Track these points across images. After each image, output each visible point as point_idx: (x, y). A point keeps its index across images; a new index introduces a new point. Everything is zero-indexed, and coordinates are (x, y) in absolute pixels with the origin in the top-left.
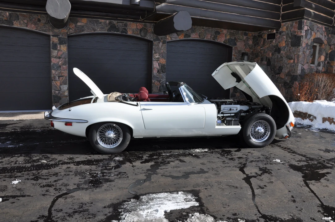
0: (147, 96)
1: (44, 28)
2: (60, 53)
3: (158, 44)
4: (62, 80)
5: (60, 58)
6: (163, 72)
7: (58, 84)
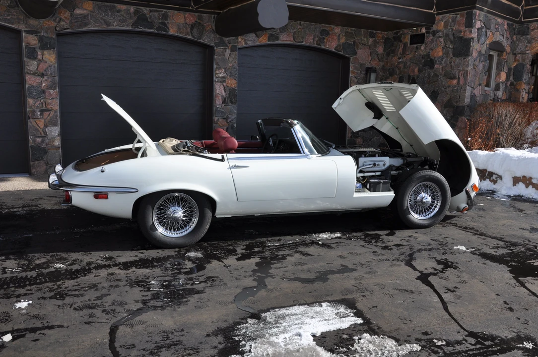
0: (237, 143)
1: (9, 15)
2: (43, 66)
3: (222, 52)
4: (49, 118)
5: (42, 75)
6: (232, 103)
7: (41, 125)
